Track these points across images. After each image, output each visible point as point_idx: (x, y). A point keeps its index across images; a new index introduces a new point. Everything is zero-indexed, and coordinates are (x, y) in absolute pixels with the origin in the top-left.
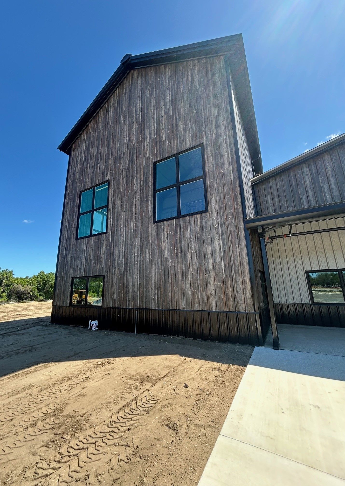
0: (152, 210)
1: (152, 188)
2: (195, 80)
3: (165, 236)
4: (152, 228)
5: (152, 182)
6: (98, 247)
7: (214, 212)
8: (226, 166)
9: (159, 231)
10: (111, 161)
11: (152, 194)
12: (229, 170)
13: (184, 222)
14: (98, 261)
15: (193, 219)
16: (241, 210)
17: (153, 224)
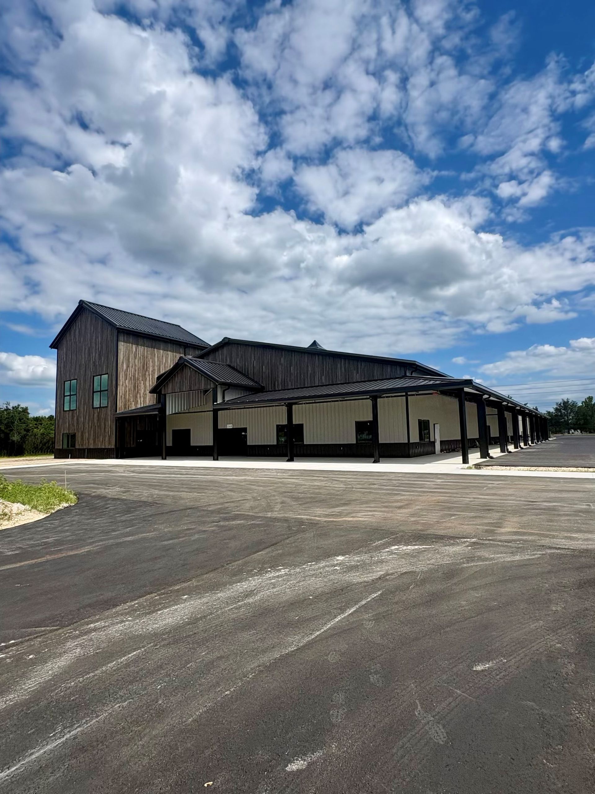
0: (92, 401)
1: (93, 390)
3: (96, 415)
4: (92, 412)
5: (93, 387)
6: (73, 418)
7: (109, 408)
8: (113, 388)
10: (78, 367)
11: (93, 393)
13: (102, 410)
14: (73, 424)
16: (115, 409)
17: (92, 409)
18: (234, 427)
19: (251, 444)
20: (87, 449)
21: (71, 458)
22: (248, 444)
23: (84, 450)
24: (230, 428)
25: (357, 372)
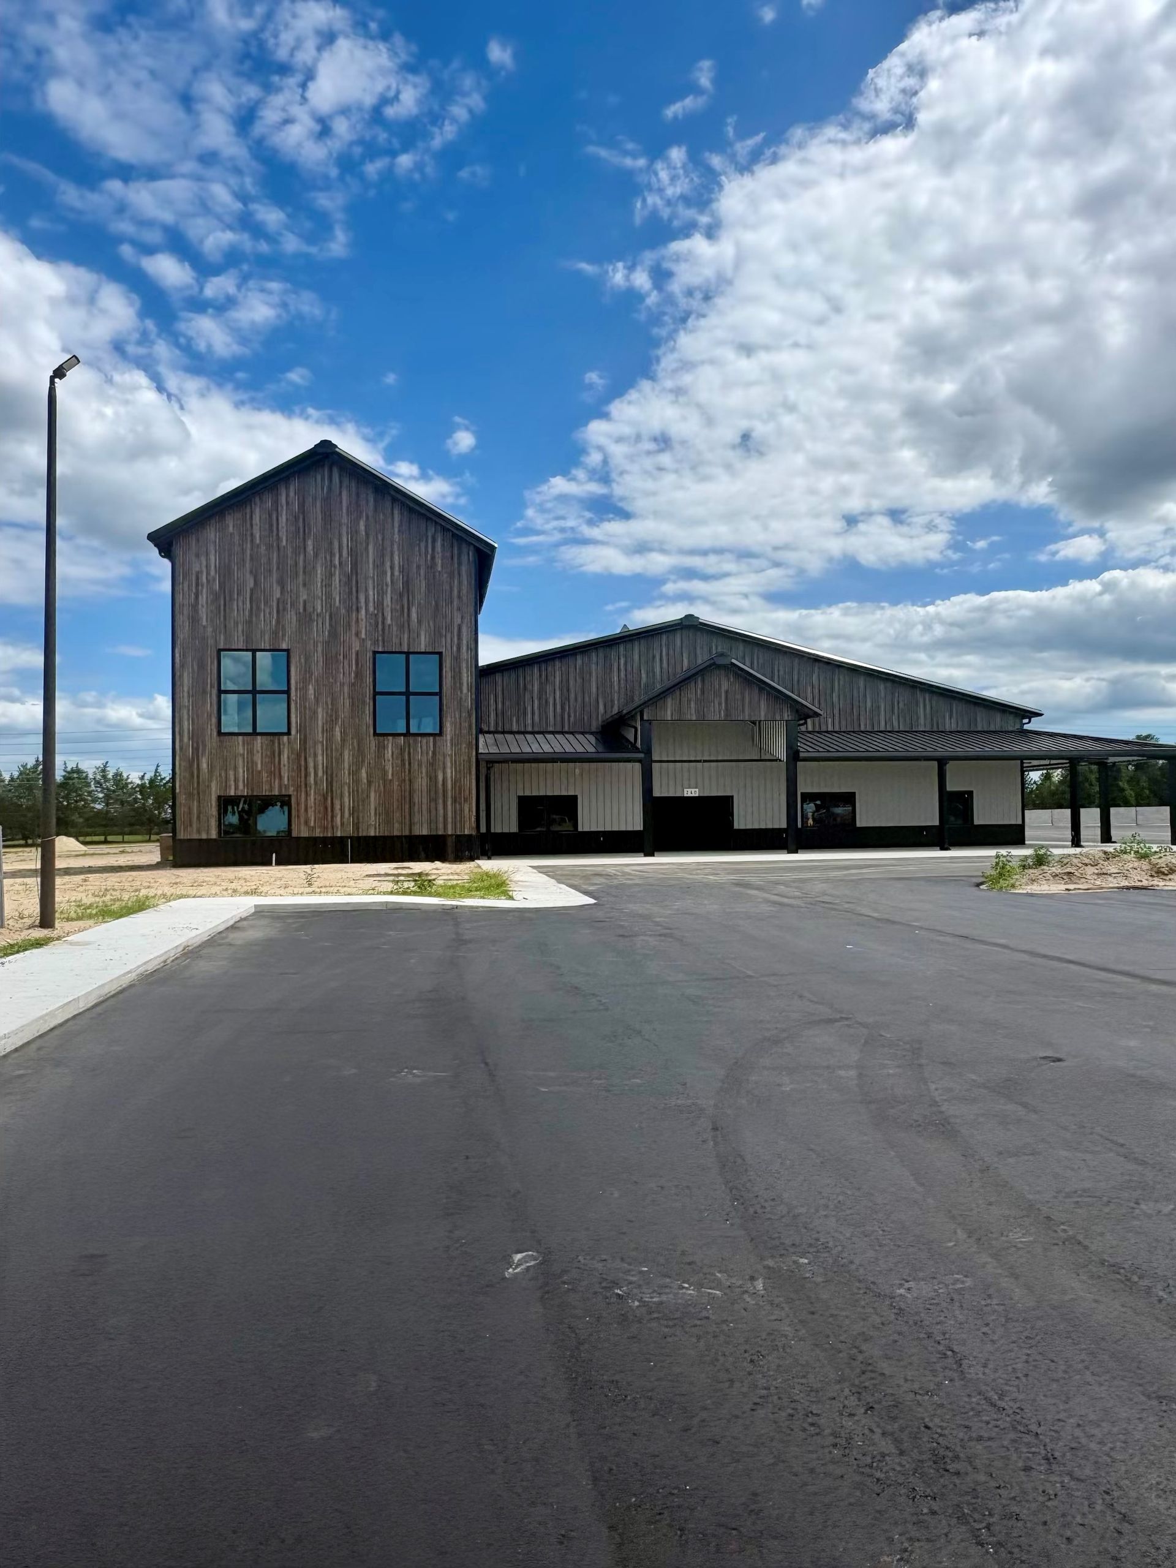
0: (372, 716)
1: (372, 688)
2: (437, 556)
3: (389, 754)
4: (372, 743)
5: (371, 680)
6: (273, 756)
7: (449, 737)
8: (465, 690)
9: (381, 748)
10: (291, 617)
11: (372, 696)
12: (467, 695)
13: (416, 742)
14: (275, 772)
15: (424, 740)
16: (474, 742)
17: (372, 737)
18: (701, 795)
19: (742, 827)
20: (351, 838)
21: (278, 863)
22: (736, 826)
23: (342, 840)
24: (693, 795)
25: (951, 717)
